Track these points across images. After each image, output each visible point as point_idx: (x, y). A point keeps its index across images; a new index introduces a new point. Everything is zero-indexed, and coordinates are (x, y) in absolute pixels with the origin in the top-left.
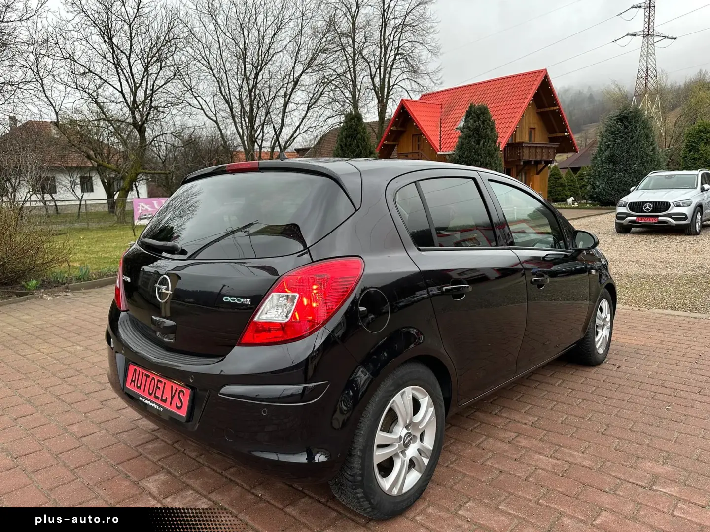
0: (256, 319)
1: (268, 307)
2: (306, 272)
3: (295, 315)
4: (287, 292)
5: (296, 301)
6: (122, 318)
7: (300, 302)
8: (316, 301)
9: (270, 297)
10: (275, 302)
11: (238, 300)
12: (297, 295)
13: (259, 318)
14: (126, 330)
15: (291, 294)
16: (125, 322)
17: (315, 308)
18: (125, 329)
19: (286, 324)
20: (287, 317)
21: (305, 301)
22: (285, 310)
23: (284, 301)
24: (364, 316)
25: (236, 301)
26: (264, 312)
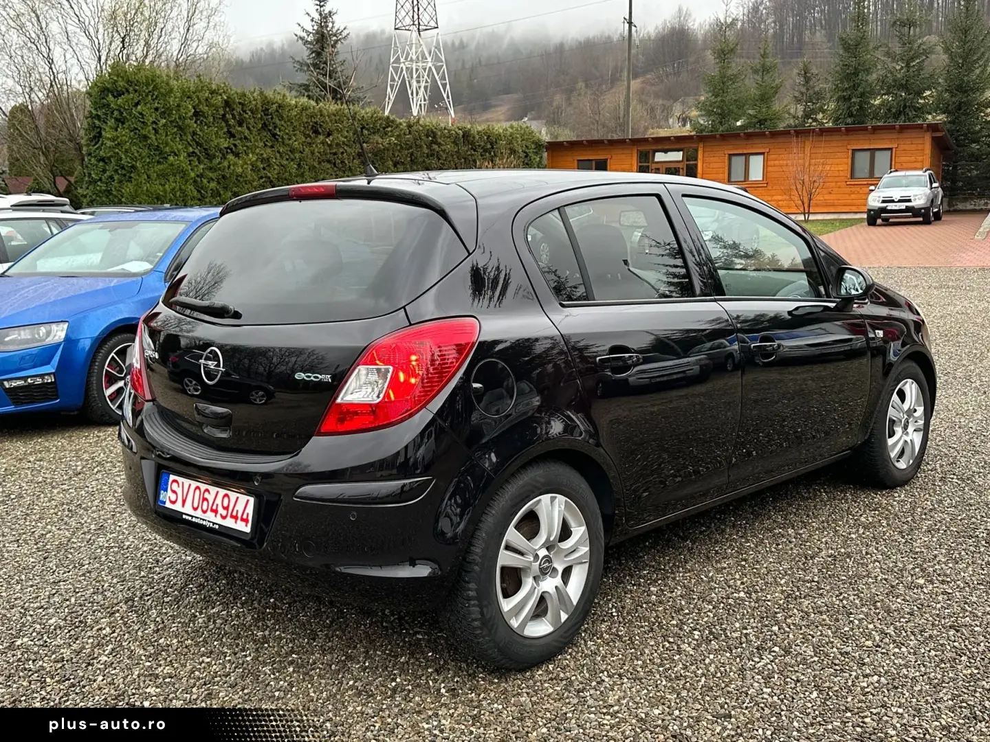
0: (339, 401)
1: (353, 385)
2: (402, 338)
3: (389, 394)
4: (377, 365)
5: (389, 375)
6: (147, 409)
7: (395, 378)
8: (416, 376)
9: (357, 370)
10: (363, 378)
11: (315, 377)
12: (391, 368)
13: (342, 399)
14: (155, 427)
15: (383, 367)
16: (152, 416)
17: (415, 384)
18: (152, 424)
19: (377, 405)
20: (378, 397)
21: (402, 377)
22: (376, 389)
23: (374, 377)
24: (479, 395)
25: (312, 378)
26: (350, 392)
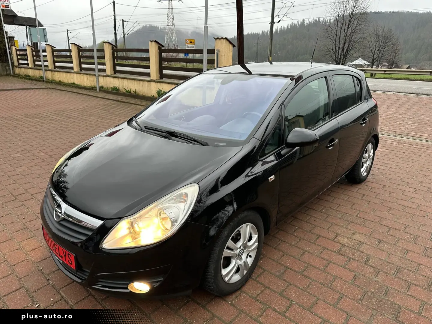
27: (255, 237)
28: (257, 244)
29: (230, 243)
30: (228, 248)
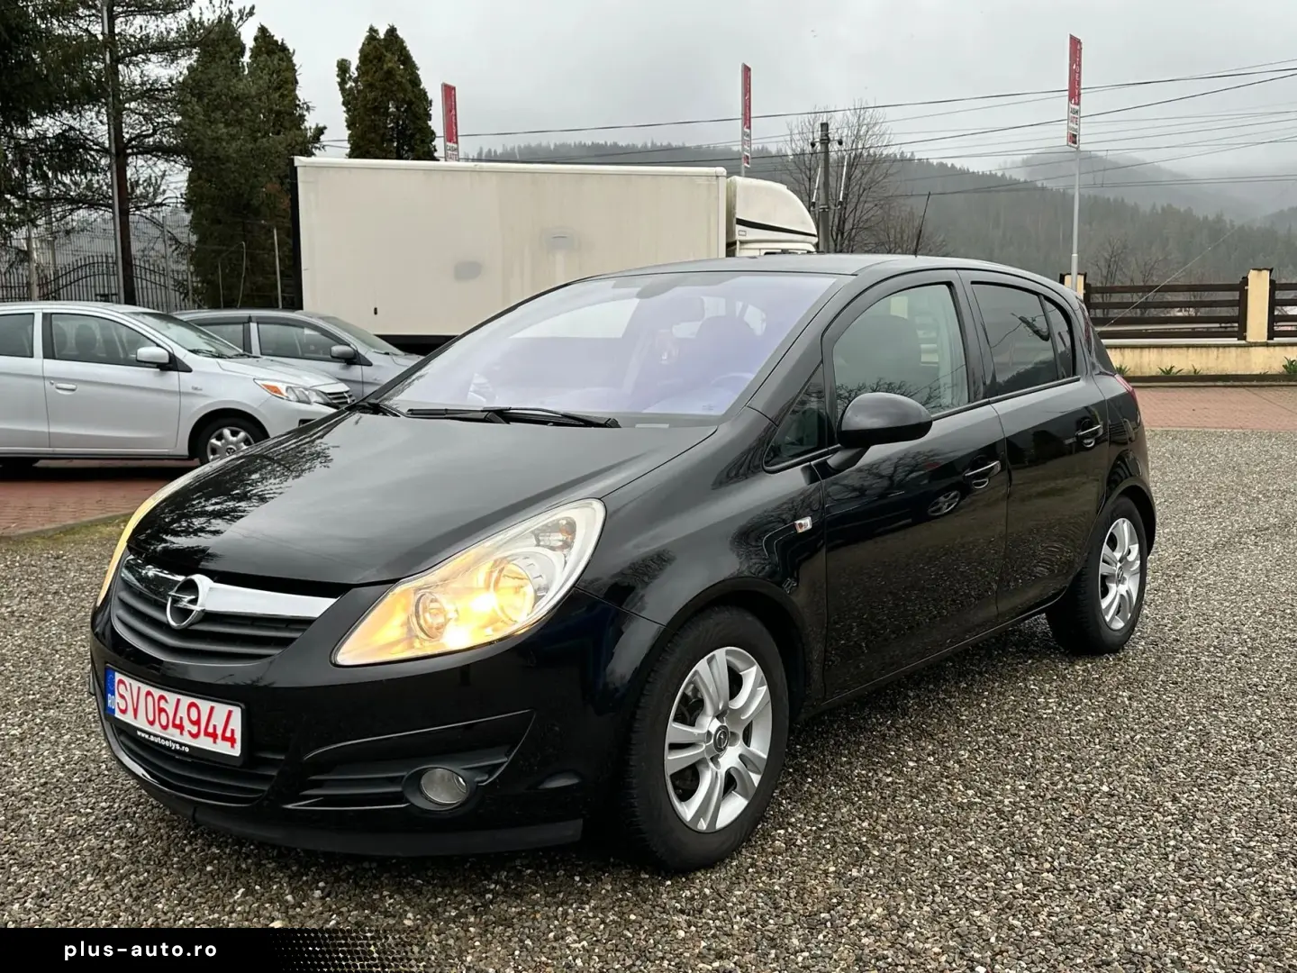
27: (751, 675)
28: (765, 688)
29: (676, 731)
30: (675, 747)
